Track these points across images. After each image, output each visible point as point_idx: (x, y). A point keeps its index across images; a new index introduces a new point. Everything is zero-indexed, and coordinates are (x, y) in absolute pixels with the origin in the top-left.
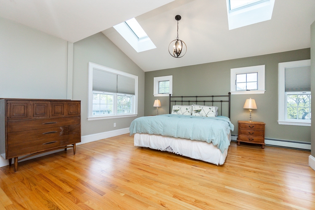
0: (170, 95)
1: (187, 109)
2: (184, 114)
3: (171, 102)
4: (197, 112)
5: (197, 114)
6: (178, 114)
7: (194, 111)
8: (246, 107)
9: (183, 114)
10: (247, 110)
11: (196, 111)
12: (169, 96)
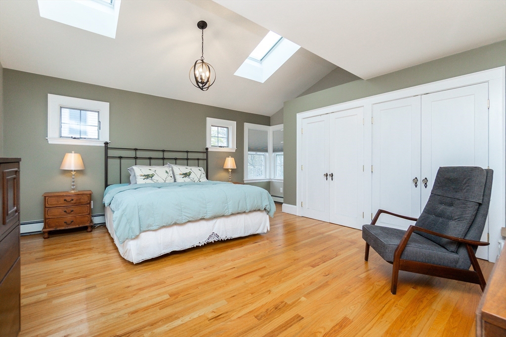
0: (106, 143)
1: (167, 172)
2: (167, 182)
3: (109, 161)
4: (186, 176)
5: (187, 179)
6: (155, 181)
7: (181, 174)
8: (226, 167)
9: (165, 181)
10: (227, 170)
11: (183, 174)
12: (104, 145)
